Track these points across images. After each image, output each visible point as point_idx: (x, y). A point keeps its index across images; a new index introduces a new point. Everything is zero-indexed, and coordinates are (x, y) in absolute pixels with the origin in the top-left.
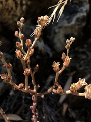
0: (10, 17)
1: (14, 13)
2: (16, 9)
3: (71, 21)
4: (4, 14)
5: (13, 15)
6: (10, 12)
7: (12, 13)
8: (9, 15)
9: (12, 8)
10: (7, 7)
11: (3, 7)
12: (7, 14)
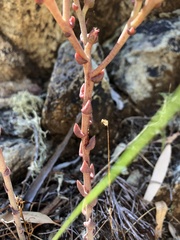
0: (43, 41)
1: (50, 34)
2: (54, 26)
3: (159, 43)
4: (33, 36)
5: (48, 37)
6: (43, 31)
7: (46, 33)
8: (40, 36)
9: (47, 25)
10: (38, 23)
11: (31, 21)
12: (37, 35)
